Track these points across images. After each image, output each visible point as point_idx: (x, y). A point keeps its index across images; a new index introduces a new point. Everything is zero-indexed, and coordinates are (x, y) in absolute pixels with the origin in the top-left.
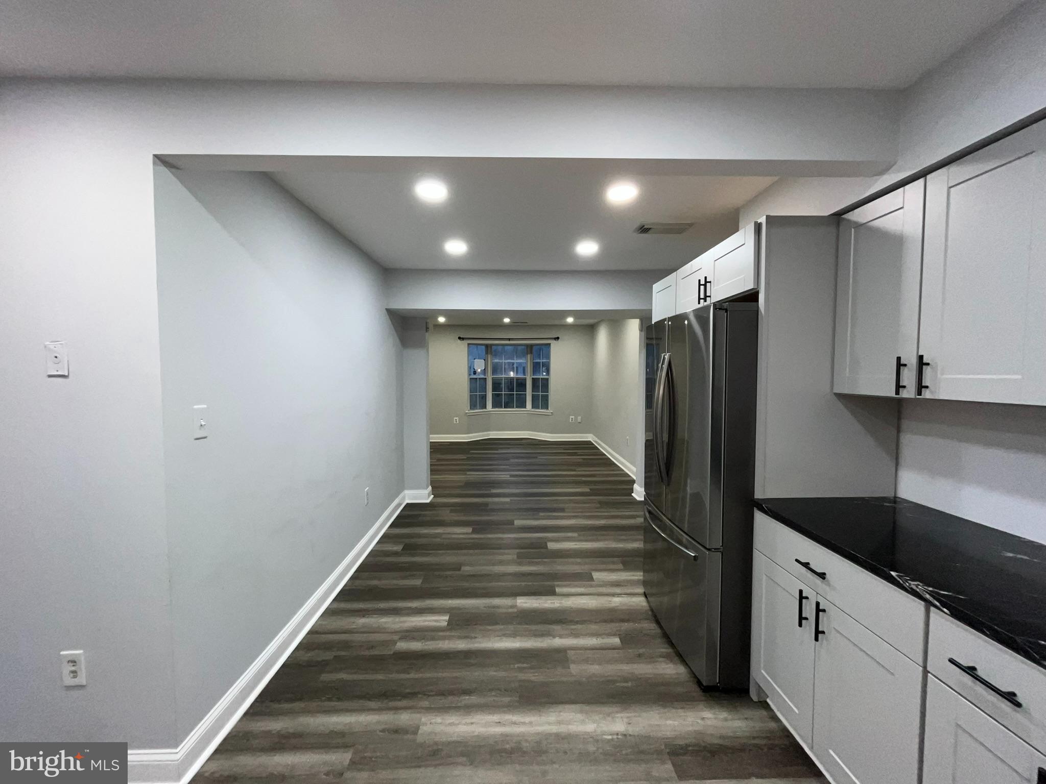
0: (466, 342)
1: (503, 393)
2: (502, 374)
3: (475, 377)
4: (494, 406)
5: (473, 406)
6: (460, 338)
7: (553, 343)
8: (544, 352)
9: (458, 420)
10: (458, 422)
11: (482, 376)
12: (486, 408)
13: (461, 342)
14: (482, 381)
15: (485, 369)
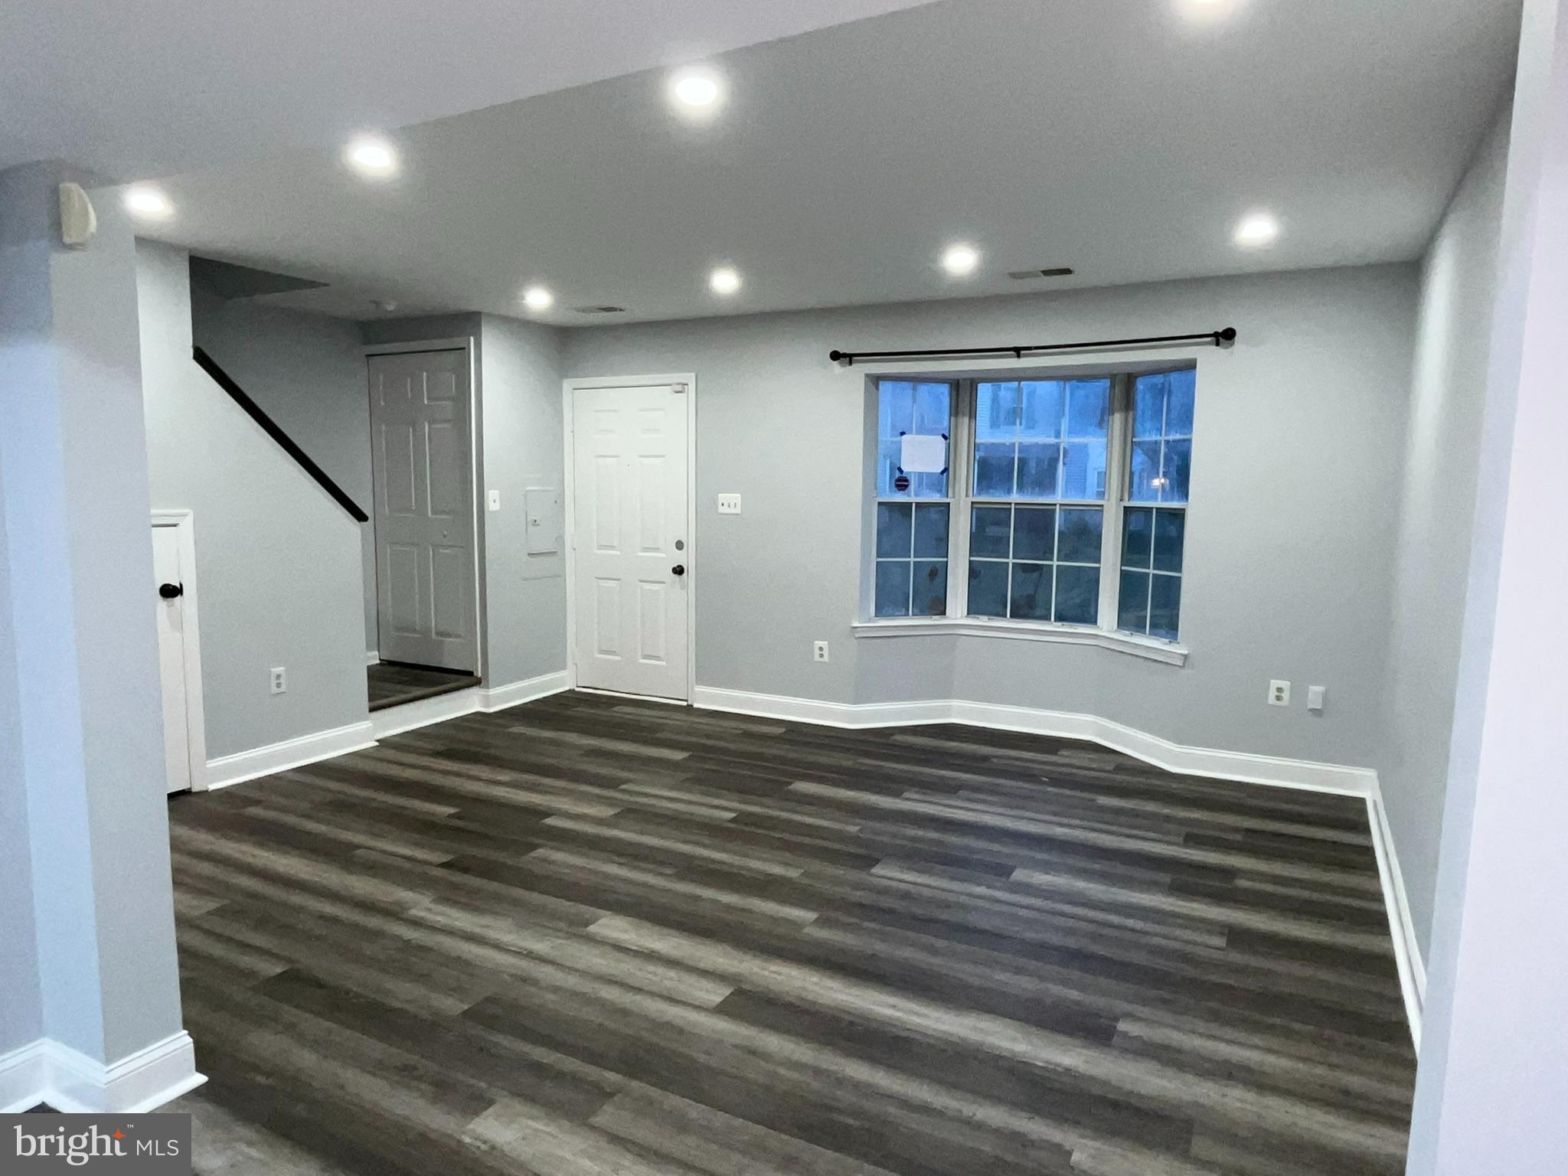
0: (859, 371)
1: (1011, 561)
2: (1009, 491)
3: (900, 498)
4: (973, 610)
5: (889, 600)
6: (835, 356)
7: (1207, 356)
8: (1173, 398)
9: (826, 653)
10: (826, 659)
11: (936, 498)
12: (943, 613)
13: (843, 370)
14: (934, 516)
15: (946, 470)
